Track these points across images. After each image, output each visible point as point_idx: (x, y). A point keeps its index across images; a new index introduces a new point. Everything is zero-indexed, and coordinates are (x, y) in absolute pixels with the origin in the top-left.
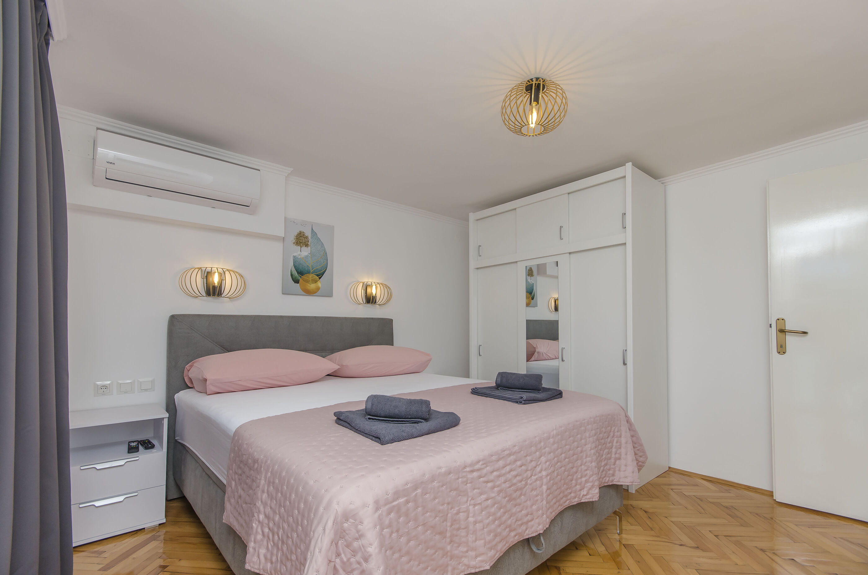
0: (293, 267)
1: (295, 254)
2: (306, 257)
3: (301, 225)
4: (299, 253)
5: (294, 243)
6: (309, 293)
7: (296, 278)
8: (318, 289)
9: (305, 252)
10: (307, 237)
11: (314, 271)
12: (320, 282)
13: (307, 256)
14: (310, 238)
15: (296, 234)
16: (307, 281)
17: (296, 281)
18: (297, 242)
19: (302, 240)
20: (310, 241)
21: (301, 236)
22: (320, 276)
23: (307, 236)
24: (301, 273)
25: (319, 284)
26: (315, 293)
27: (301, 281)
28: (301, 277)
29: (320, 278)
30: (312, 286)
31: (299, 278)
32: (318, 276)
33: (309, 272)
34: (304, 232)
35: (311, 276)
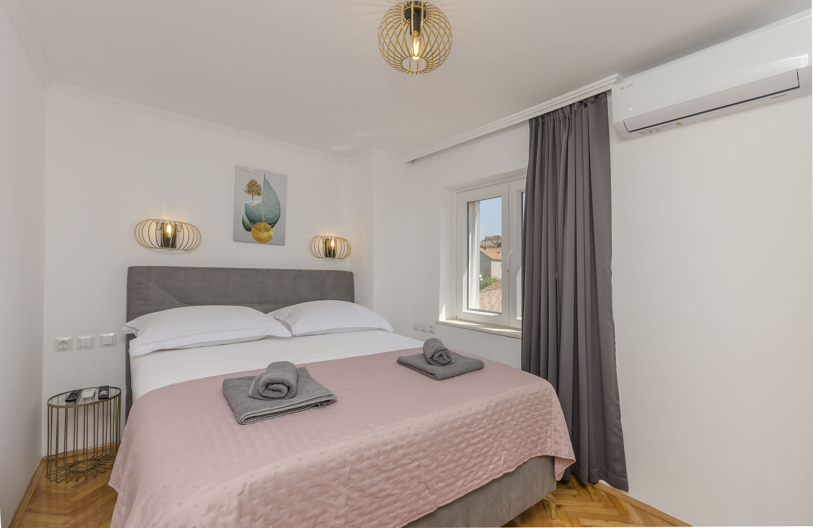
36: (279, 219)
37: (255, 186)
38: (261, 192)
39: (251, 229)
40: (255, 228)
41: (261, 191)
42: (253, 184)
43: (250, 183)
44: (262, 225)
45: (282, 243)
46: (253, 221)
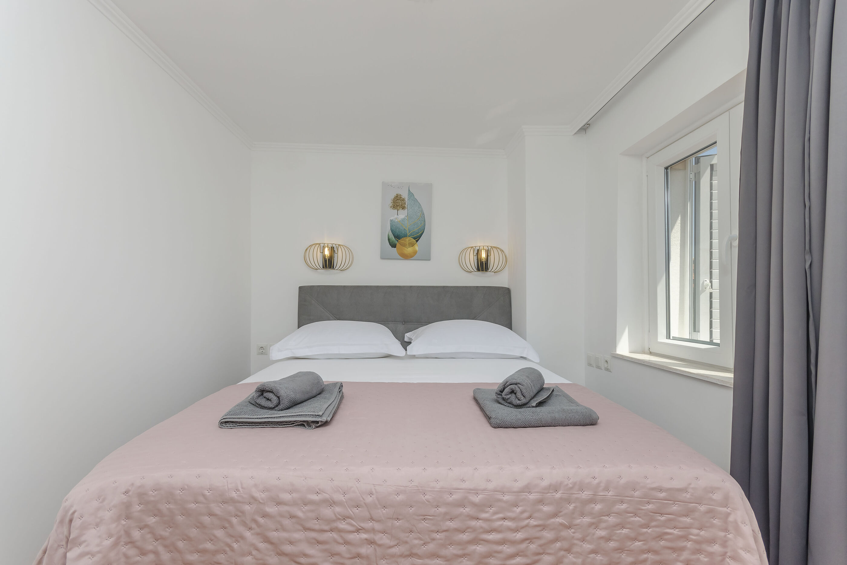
36: (423, 232)
37: (400, 200)
38: (406, 206)
39: (396, 245)
40: (400, 244)
41: (405, 204)
42: (398, 198)
43: (395, 198)
44: (407, 240)
45: (427, 258)
46: (398, 237)
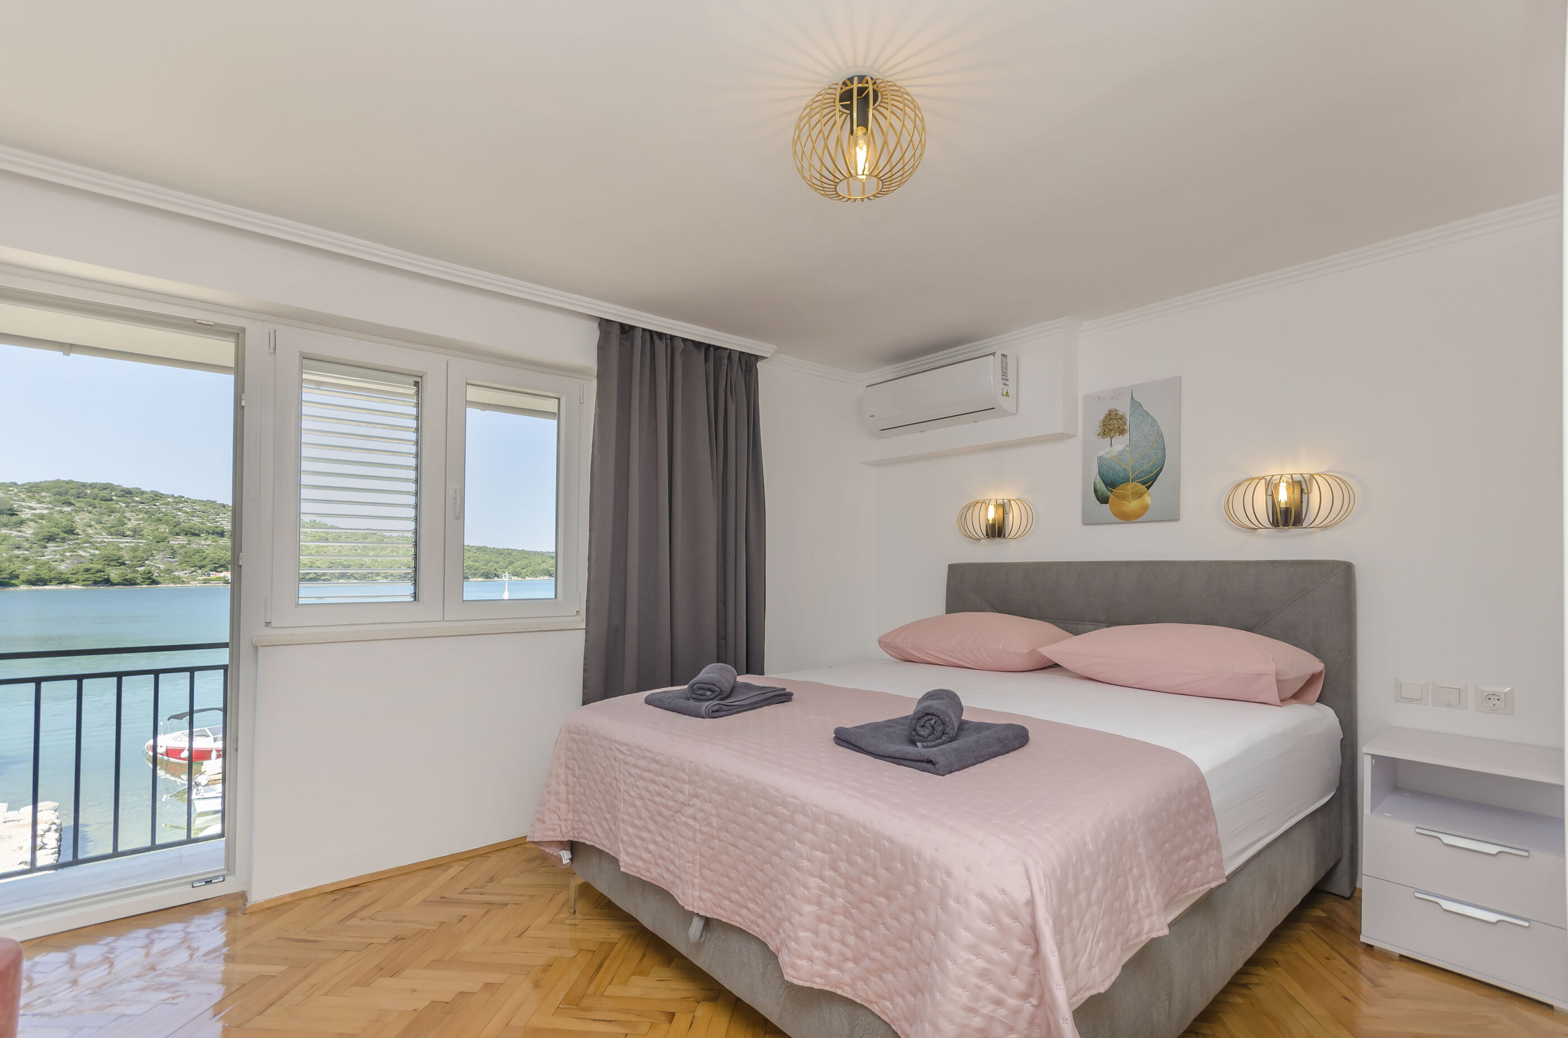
0: (1098, 476)
1: (1100, 454)
2: (1121, 453)
3: (1112, 398)
4: (1108, 449)
5: (1099, 435)
6: (1126, 517)
7: (1102, 494)
8: (1145, 508)
9: (1120, 444)
10: (1122, 418)
11: (1136, 476)
12: (1149, 495)
13: (1123, 451)
14: (1127, 417)
15: (1102, 417)
16: (1123, 497)
17: (1103, 500)
18: (1105, 431)
19: (1114, 425)
20: (1128, 423)
21: (1111, 419)
22: (1149, 483)
23: (1122, 416)
24: (1111, 485)
25: (1148, 499)
26: (1138, 516)
27: (1112, 498)
28: (1112, 491)
29: (1148, 488)
30: (1133, 505)
31: (1109, 493)
32: (1144, 483)
33: (1126, 480)
34: (1116, 410)
35: (1130, 487)
